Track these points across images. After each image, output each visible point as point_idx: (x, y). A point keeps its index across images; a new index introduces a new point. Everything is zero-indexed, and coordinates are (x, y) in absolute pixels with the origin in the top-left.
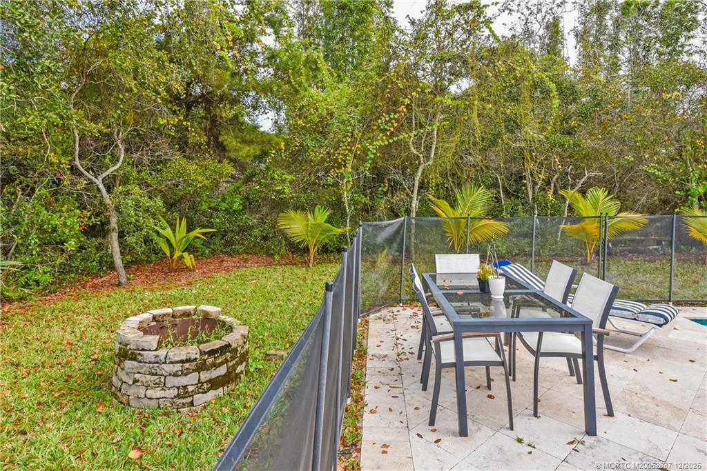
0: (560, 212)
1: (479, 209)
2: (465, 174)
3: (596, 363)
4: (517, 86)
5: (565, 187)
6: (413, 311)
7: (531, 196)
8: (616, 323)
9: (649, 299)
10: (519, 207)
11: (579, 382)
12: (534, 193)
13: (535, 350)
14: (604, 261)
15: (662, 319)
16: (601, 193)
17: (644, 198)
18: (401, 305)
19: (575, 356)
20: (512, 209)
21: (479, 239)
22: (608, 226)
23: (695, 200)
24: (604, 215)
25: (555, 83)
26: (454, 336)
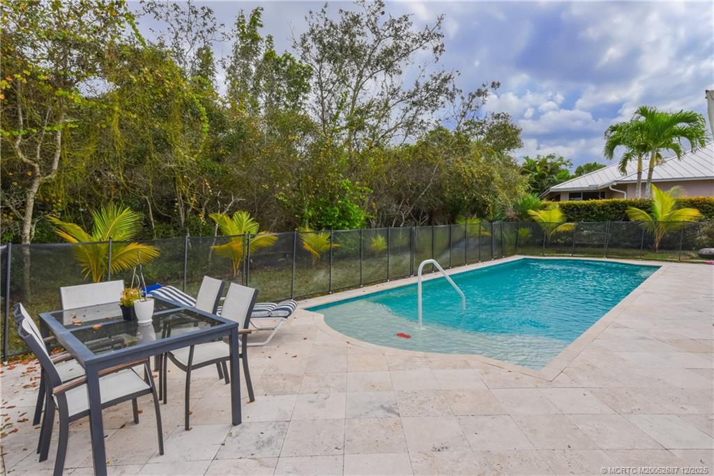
0: (210, 234)
1: (124, 233)
2: (105, 194)
3: (241, 360)
4: (167, 102)
5: (215, 211)
6: (28, 366)
7: (183, 220)
8: (257, 323)
9: (279, 299)
10: (172, 231)
11: (227, 382)
12: (186, 215)
13: (187, 365)
14: (247, 274)
15: (287, 312)
16: (244, 216)
17: (276, 220)
18: (6, 363)
19: (223, 360)
20: (163, 233)
21: (125, 266)
22: (250, 243)
23: (307, 221)
24: (247, 233)
25: (206, 107)
26: (87, 378)
